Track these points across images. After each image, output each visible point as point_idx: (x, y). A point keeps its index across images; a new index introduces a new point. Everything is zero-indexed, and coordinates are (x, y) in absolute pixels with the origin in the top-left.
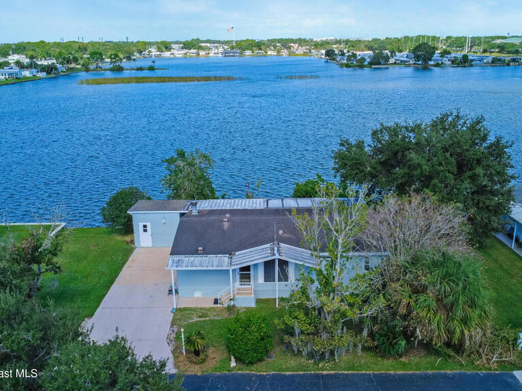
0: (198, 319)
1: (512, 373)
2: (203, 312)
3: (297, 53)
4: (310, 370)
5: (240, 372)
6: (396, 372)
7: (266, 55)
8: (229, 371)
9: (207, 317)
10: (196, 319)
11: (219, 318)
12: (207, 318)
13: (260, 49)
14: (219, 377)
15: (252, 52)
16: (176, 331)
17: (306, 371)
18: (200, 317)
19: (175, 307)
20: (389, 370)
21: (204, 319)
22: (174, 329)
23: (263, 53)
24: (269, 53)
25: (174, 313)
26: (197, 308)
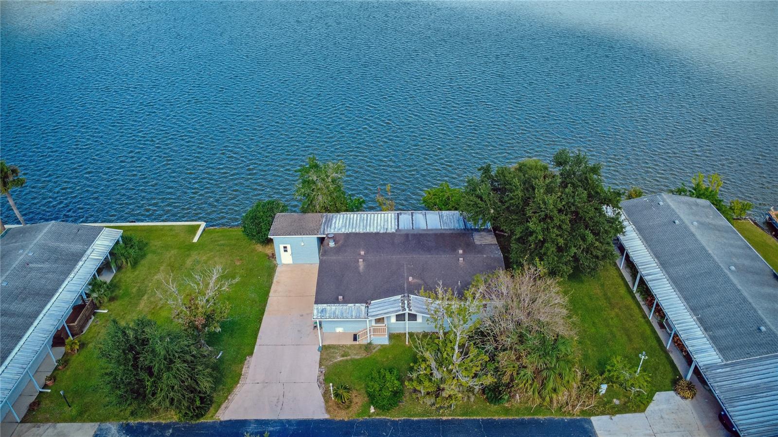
1: (590, 419)
2: (344, 350)
4: (433, 417)
5: (378, 417)
6: (499, 417)
8: (369, 416)
9: (349, 356)
10: (340, 359)
11: (359, 357)
12: (349, 358)
14: (361, 422)
16: (324, 372)
17: (429, 416)
19: (321, 345)
20: (494, 416)
21: (345, 358)
22: (322, 370)
25: (321, 352)
26: (339, 345)
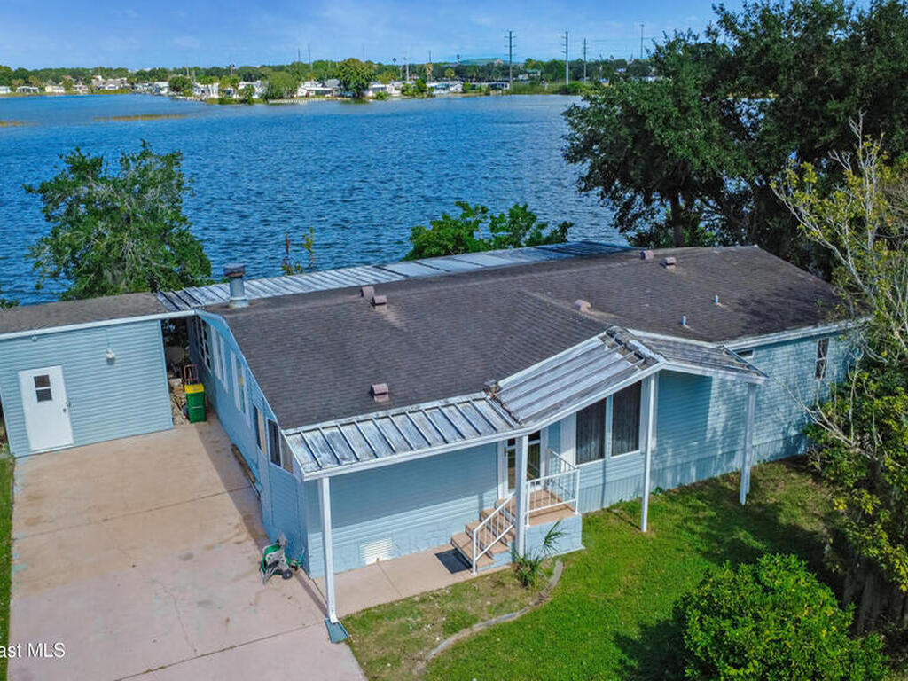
0: (452, 639)
2: (443, 610)
3: (107, 88)
7: (43, 93)
11: (517, 615)
12: (479, 628)
13: (27, 83)
15: (12, 90)
18: (451, 628)
19: (334, 620)
23: (34, 91)
24: (49, 89)
25: (348, 642)
26: (409, 600)
